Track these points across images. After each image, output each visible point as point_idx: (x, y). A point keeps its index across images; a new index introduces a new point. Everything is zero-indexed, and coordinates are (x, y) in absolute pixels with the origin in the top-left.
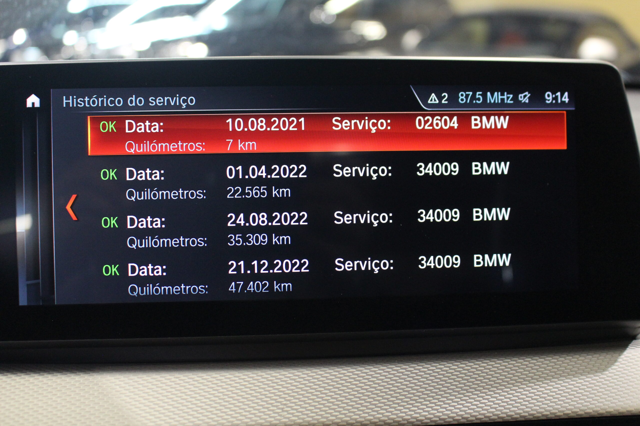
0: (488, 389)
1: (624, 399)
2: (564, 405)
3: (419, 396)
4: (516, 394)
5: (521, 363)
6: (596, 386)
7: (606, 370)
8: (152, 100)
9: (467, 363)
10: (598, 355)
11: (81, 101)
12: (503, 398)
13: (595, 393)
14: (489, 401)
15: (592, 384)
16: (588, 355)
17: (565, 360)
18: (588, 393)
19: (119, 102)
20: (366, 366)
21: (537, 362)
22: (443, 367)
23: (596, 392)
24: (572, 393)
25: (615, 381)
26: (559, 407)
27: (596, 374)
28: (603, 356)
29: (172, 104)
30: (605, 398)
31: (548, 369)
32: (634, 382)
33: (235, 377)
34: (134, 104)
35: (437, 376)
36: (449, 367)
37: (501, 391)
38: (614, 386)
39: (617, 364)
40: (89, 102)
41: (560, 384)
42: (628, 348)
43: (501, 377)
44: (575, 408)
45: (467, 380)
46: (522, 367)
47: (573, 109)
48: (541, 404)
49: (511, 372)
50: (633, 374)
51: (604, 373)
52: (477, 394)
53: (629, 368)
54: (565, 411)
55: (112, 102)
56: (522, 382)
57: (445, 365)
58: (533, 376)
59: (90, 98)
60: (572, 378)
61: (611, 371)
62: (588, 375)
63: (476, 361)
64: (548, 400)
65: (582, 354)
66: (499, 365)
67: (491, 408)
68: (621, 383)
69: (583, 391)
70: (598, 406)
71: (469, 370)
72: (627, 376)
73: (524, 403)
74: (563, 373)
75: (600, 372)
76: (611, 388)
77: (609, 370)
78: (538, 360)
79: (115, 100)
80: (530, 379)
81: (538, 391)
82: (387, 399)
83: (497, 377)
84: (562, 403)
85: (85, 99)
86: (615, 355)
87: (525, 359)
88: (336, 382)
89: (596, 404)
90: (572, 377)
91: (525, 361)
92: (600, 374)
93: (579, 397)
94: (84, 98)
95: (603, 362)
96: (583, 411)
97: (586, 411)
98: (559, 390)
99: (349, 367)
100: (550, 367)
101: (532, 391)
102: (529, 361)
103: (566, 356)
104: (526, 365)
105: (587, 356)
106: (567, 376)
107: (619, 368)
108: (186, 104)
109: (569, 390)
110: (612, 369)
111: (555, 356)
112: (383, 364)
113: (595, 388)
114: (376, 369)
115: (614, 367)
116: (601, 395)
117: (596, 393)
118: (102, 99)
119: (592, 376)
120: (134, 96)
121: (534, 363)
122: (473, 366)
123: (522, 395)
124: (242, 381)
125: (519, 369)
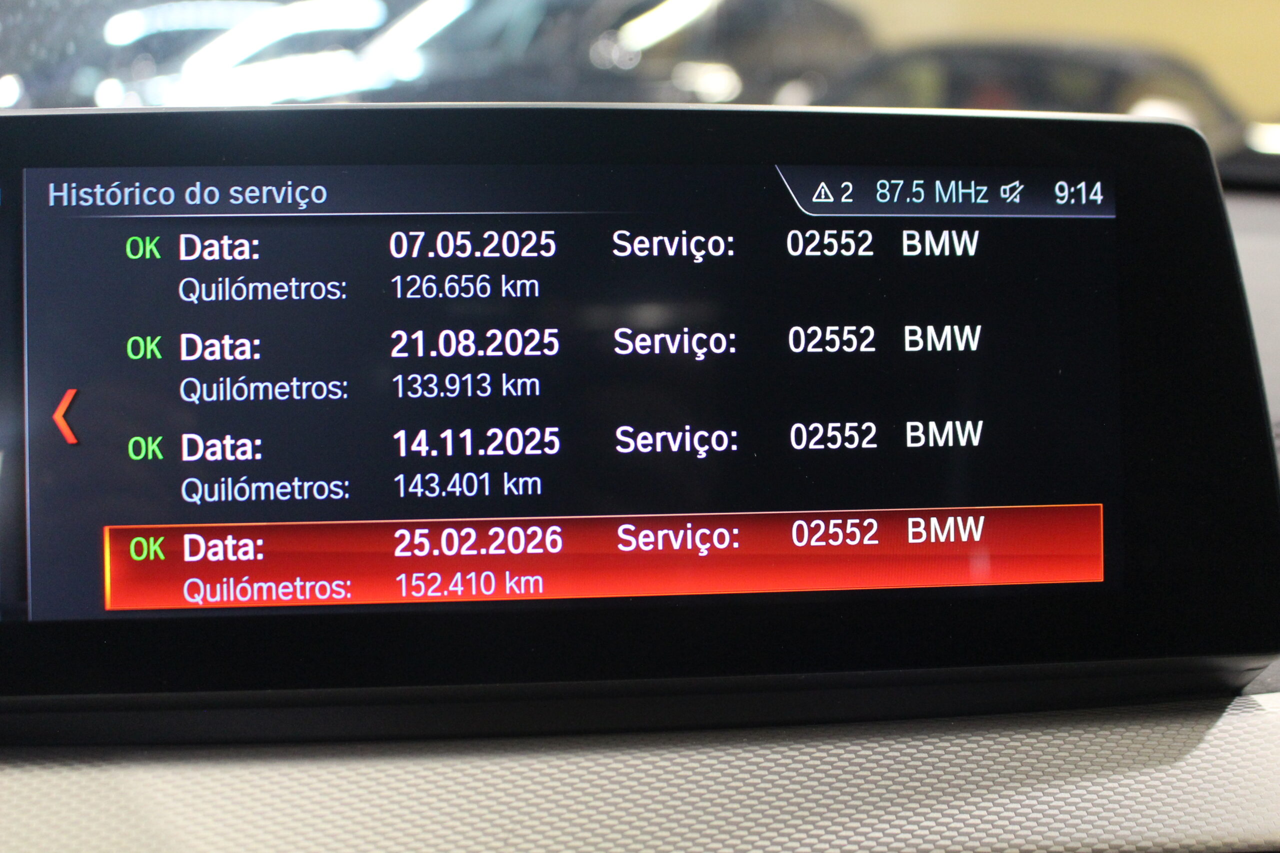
0: (936, 798)
1: (1218, 819)
2: (1094, 831)
3: (791, 813)
4: (994, 809)
5: (1004, 743)
6: (1159, 791)
7: (1180, 758)
8: (236, 191)
9: (893, 745)
10: (1163, 728)
11: (86, 193)
12: (967, 816)
13: (1158, 807)
14: (938, 824)
15: (1152, 788)
16: (1143, 728)
17: (1097, 737)
18: (1143, 807)
19: (167, 196)
20: (682, 749)
21: (1038, 742)
22: (841, 751)
23: (1159, 804)
24: (1111, 806)
25: (1200, 781)
26: (1084, 835)
27: (1160, 767)
28: (1175, 730)
29: (279, 200)
30: (1178, 818)
31: (1061, 756)
32: (1237, 783)
33: (407, 772)
34: (198, 201)
35: (829, 770)
36: (855, 752)
37: (963, 803)
38: (1196, 792)
39: (1202, 745)
40: (103, 195)
41: (1085, 788)
42: (1225, 714)
43: (963, 774)
44: (1117, 837)
45: (892, 779)
46: (1006, 751)
47: (1113, 217)
48: (1046, 829)
49: (984, 762)
50: (1235, 767)
51: (1177, 764)
52: (913, 810)
53: (1228, 755)
54: (1096, 844)
55: (152, 196)
56: (1007, 783)
57: (847, 749)
58: (1030, 771)
59: (106, 187)
60: (1110, 775)
61: (1191, 761)
62: (1142, 768)
63: (910, 740)
64: (1062, 821)
65: (1131, 725)
66: (959, 749)
67: (943, 838)
68: (1211, 786)
69: (1132, 803)
70: (1165, 835)
71: (897, 759)
72: (1224, 771)
73: (1011, 827)
74: (1092, 765)
75: (1168, 763)
76: (1190, 797)
77: (1188, 759)
78: (1040, 738)
79: (157, 193)
80: (1024, 777)
81: (1040, 803)
82: (725, 819)
83: (954, 773)
84: (1090, 826)
85: (95, 190)
86: (1199, 727)
87: (1013, 735)
88: (619, 783)
89: (1161, 829)
90: (1111, 773)
91: (1013, 740)
92: (1168, 767)
93: (1124, 815)
94: (93, 187)
95: (1174, 742)
96: (1132, 844)
97: (1139, 845)
98: (1083, 801)
99: (645, 751)
100: (1065, 752)
101: (1027, 802)
102: (1020, 740)
103: (1098, 729)
104: (1015, 748)
105: (1140, 729)
106: (1100, 771)
107: (1207, 754)
108: (307, 200)
109: (1105, 801)
110: (1192, 757)
111: (1074, 729)
112: (717, 746)
113: (1158, 796)
114: (704, 757)
115: (1196, 753)
116: (1171, 812)
117: (1161, 807)
118: (132, 189)
119: (1152, 770)
120: (198, 184)
121: (1031, 745)
122: (904, 751)
123: (1006, 810)
124: (421, 781)
125: (1000, 756)
